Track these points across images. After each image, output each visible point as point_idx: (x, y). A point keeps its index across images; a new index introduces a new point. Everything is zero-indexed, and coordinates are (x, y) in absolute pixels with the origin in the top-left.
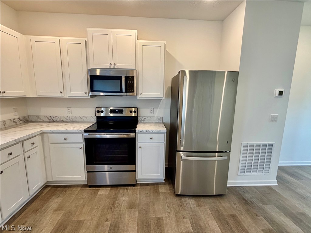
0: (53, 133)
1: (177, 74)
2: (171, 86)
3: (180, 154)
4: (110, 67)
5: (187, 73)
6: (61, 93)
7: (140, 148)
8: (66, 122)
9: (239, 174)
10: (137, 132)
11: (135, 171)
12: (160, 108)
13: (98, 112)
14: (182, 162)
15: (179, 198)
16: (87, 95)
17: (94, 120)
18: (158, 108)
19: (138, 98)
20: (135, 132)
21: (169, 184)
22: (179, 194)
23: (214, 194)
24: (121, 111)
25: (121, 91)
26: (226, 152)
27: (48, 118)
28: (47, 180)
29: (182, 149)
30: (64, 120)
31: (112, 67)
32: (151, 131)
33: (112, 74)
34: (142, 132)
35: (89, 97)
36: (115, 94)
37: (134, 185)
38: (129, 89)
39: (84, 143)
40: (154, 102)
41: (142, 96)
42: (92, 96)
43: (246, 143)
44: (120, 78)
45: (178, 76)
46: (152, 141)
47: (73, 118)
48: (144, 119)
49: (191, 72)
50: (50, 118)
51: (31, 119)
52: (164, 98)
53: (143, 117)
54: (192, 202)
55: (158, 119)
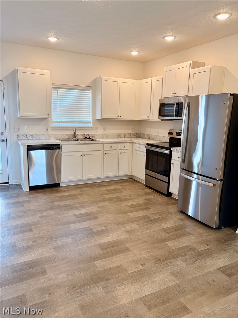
0: (136, 143)
4: (173, 95)
6: (148, 117)
7: (172, 164)
10: (171, 149)
13: (169, 133)
26: (216, 180)
28: (132, 173)
32: (179, 151)
34: (174, 150)
35: (161, 120)
37: (166, 195)
38: (179, 114)
39: (146, 153)
46: (179, 159)
50: (148, 136)
51: (141, 136)
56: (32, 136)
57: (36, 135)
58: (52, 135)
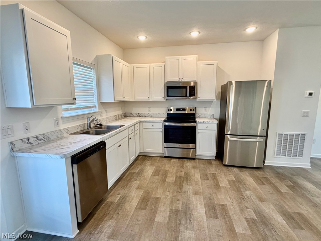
0: (146, 122)
1: (226, 83)
2: (221, 91)
3: (227, 137)
4: (179, 80)
5: (234, 83)
6: (148, 98)
7: (199, 133)
8: (147, 117)
9: (275, 156)
10: (197, 122)
11: (195, 149)
12: (212, 108)
13: (169, 110)
14: (229, 142)
15: (227, 167)
16: (163, 99)
17: (166, 116)
18: (210, 108)
19: (197, 100)
20: (195, 122)
21: (219, 160)
22: (226, 164)
23: (255, 166)
24: (184, 110)
25: (186, 96)
26: (262, 136)
27: (137, 114)
28: (140, 151)
29: (229, 133)
30: (146, 115)
31: (180, 80)
32: (207, 122)
33: (181, 85)
34: (200, 122)
35: (165, 100)
36: (182, 98)
37: (194, 159)
38: (191, 94)
39: (163, 129)
40: (208, 103)
41: (200, 99)
42: (167, 99)
43: (281, 132)
44: (186, 87)
45: (227, 84)
46: (207, 129)
47: (152, 114)
48: (200, 115)
49: (236, 82)
50: (138, 114)
51: (127, 115)
52: (215, 100)
53: (199, 114)
54: (236, 170)
55: (210, 116)
56: (37, 138)
57: (43, 134)
58: (63, 129)
